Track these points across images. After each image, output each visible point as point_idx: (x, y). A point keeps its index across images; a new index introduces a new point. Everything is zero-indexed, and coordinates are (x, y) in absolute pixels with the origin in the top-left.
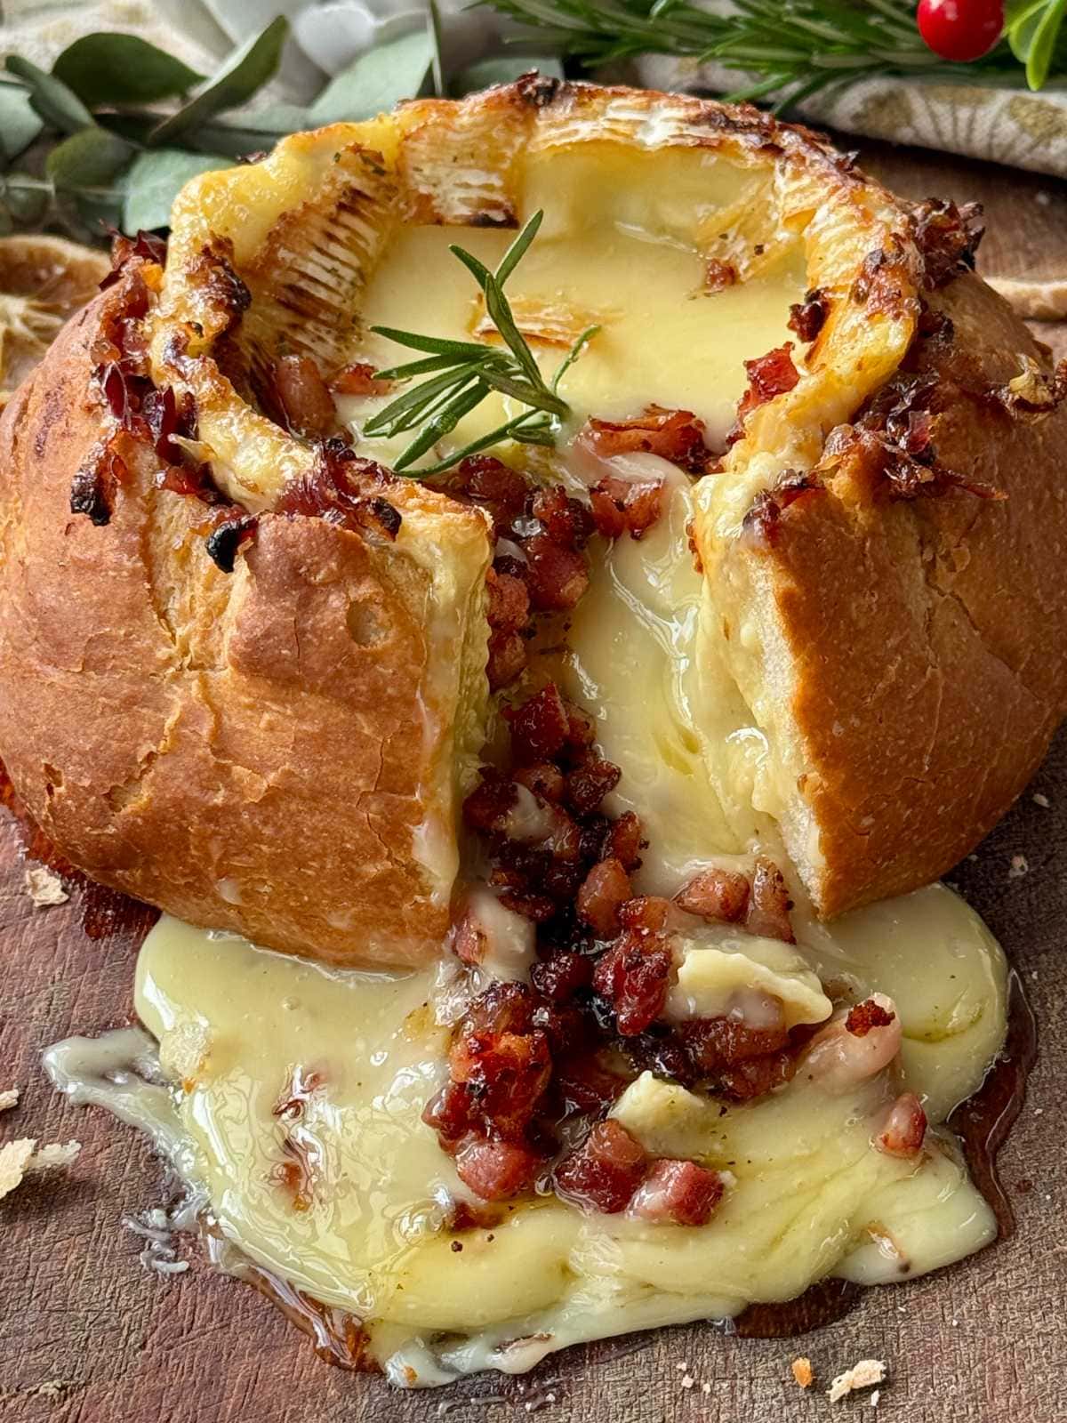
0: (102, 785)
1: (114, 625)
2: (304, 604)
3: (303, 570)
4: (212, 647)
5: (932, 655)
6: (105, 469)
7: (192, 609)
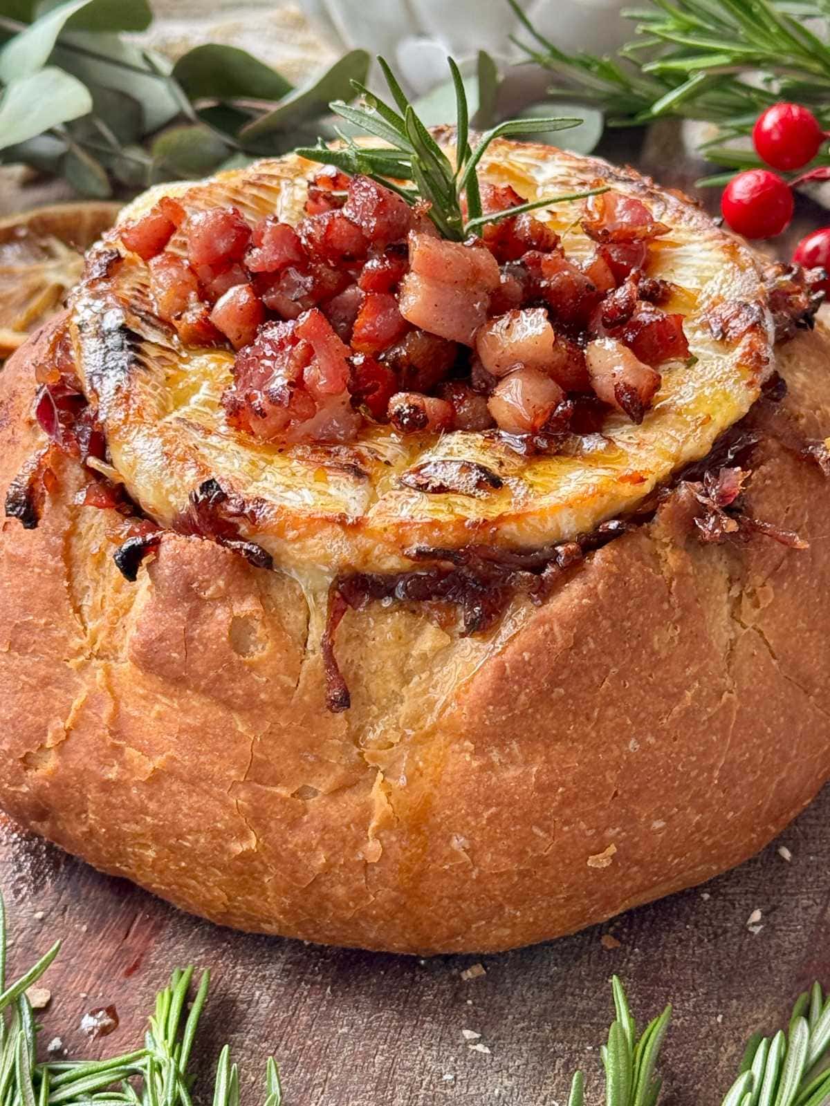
0: (18, 750)
1: (36, 616)
2: (194, 615)
3: (195, 585)
4: (116, 642)
5: (729, 682)
6: (37, 480)
7: (102, 607)
